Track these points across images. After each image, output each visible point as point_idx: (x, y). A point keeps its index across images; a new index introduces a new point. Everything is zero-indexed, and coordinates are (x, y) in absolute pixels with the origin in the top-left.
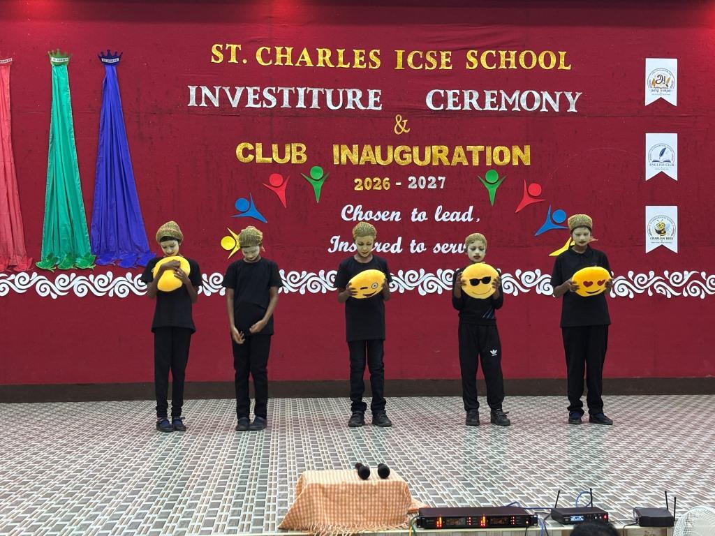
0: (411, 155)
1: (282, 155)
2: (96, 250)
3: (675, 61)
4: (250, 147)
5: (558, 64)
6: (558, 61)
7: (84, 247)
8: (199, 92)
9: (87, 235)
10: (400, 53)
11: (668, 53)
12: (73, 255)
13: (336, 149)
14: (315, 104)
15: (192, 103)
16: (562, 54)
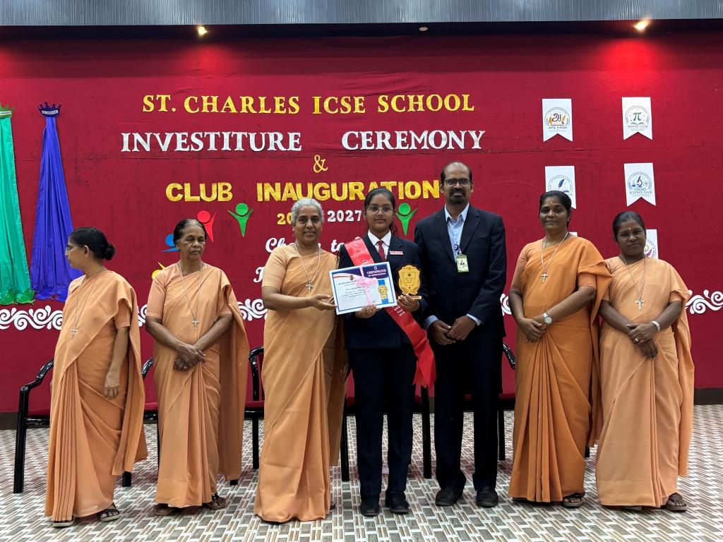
0: (329, 191)
1: (209, 194)
2: (35, 286)
3: (569, 101)
4: (179, 187)
5: (462, 105)
6: (463, 103)
7: (24, 284)
8: (131, 138)
9: (28, 272)
10: (317, 99)
11: (563, 94)
12: (14, 292)
13: (259, 186)
14: (239, 147)
15: (126, 148)
16: (466, 97)
